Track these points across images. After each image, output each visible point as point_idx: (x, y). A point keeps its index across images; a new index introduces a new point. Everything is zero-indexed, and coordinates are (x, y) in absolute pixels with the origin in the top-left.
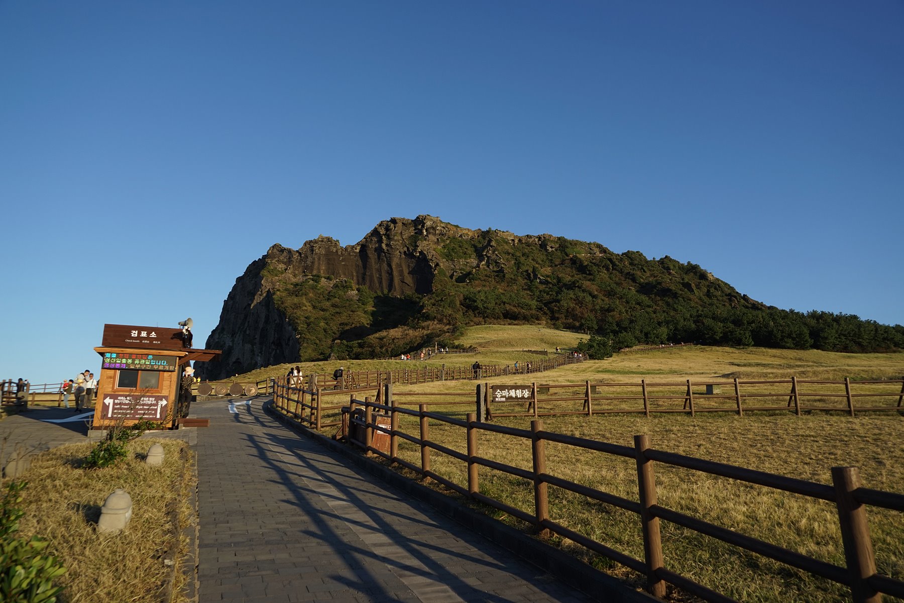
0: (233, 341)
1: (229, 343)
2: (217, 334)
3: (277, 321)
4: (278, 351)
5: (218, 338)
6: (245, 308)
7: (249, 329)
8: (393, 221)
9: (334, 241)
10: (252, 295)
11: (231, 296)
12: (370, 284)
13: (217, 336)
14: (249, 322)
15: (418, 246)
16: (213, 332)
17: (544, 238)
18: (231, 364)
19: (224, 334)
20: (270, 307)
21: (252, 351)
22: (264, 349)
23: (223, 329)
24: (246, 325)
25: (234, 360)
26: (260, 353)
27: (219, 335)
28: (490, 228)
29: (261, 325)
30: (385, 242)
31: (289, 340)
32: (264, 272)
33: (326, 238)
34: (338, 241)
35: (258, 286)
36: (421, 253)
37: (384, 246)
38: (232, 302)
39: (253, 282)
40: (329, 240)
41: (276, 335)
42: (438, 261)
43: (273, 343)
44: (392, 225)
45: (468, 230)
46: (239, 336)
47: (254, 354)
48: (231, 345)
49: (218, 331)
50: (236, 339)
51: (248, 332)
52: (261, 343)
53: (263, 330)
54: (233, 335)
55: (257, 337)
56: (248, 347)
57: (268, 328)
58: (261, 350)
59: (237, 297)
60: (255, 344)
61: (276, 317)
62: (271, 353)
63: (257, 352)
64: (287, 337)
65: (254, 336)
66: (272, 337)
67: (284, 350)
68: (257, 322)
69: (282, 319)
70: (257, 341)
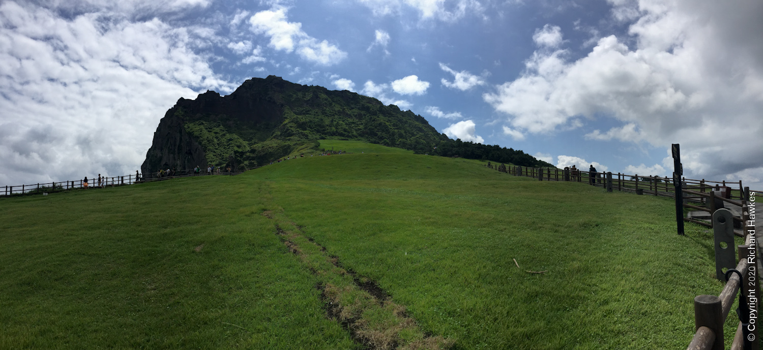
0: (162, 154)
1: (159, 155)
2: (152, 150)
3: (188, 140)
8: (254, 80)
9: (217, 93)
13: (152, 152)
16: (150, 149)
17: (345, 92)
18: (162, 166)
19: (156, 151)
21: (174, 158)
23: (155, 147)
24: (169, 143)
25: (164, 163)
29: (178, 143)
31: (197, 150)
33: (213, 91)
34: (219, 93)
35: (173, 122)
41: (188, 148)
42: (282, 103)
43: (186, 153)
45: (299, 84)
46: (166, 150)
47: (175, 160)
48: (161, 155)
50: (164, 152)
51: (170, 148)
52: (178, 154)
53: (179, 146)
54: (162, 149)
55: (176, 150)
56: (171, 156)
57: (182, 144)
58: (179, 156)
59: (162, 130)
60: (175, 154)
61: (187, 138)
62: (185, 158)
63: (176, 158)
64: (195, 149)
65: (174, 150)
66: (185, 149)
67: (193, 156)
68: (175, 142)
69: (191, 139)
70: (176, 152)
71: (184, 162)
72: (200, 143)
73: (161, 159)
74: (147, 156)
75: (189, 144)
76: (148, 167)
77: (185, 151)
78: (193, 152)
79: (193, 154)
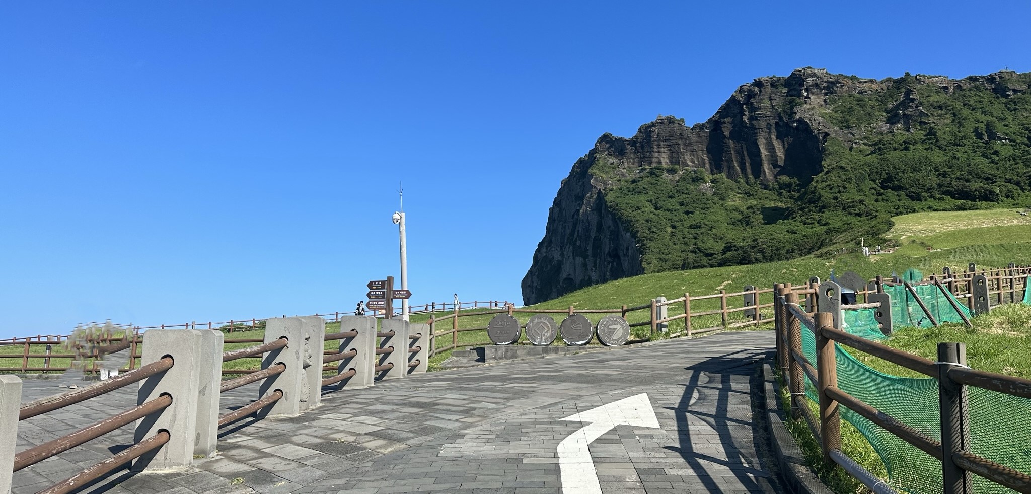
0: (562, 255)
1: (557, 257)
2: (545, 248)
3: (612, 228)
4: (615, 264)
5: (546, 252)
6: (573, 215)
7: (579, 240)
8: (758, 83)
9: (678, 121)
10: (580, 198)
11: (557, 202)
12: (729, 172)
13: (544, 250)
14: (578, 231)
15: (796, 113)
16: (540, 245)
17: (1001, 78)
18: (561, 281)
19: (552, 247)
20: (603, 211)
21: (585, 264)
22: (598, 262)
23: (550, 242)
24: (576, 234)
25: (565, 275)
26: (594, 267)
27: (547, 249)
28: (907, 74)
29: (593, 234)
30: (747, 113)
31: (627, 249)
32: (592, 170)
33: (667, 119)
34: (682, 120)
35: (586, 187)
36: (801, 121)
37: (745, 118)
38: (558, 209)
39: (581, 183)
40: (671, 121)
41: (611, 244)
42: (826, 130)
43: (609, 254)
44: (756, 89)
45: (872, 81)
46: (569, 248)
47: (587, 269)
48: (560, 258)
49: (546, 245)
50: (565, 253)
51: (578, 243)
52: (595, 255)
53: (595, 239)
54: (562, 248)
55: (590, 248)
56: (579, 260)
57: (602, 236)
58: (595, 262)
59: (564, 203)
60: (588, 256)
61: (610, 222)
62: (607, 267)
63: (590, 265)
64: (625, 246)
65: (586, 247)
66: (607, 247)
67: (622, 262)
68: (588, 230)
69: (618, 224)
70: (590, 253)
72: (634, 235)
73: (559, 268)
74: (536, 259)
75: (615, 236)
76: (535, 284)
77: (607, 250)
78: (621, 253)
79: (622, 258)
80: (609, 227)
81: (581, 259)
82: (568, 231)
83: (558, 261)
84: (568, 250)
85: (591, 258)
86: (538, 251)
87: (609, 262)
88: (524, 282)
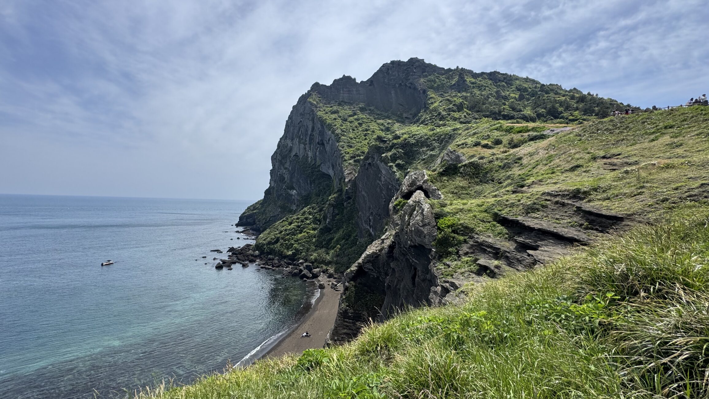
0: (293, 144)
1: (290, 144)
4: (321, 148)
7: (302, 135)
9: (353, 78)
11: (290, 117)
13: (283, 141)
14: (302, 131)
15: (410, 80)
16: (281, 139)
17: (495, 74)
18: (292, 156)
19: (287, 140)
20: (315, 121)
21: (305, 148)
23: (286, 137)
29: (309, 133)
31: (329, 140)
32: (309, 100)
33: (348, 76)
35: (306, 109)
36: (412, 83)
39: (303, 106)
41: (320, 138)
42: (425, 88)
43: (318, 143)
44: (392, 66)
45: (442, 68)
47: (306, 151)
49: (284, 138)
50: (294, 142)
51: (301, 137)
52: (310, 144)
53: (310, 135)
54: (292, 140)
55: (308, 139)
56: (302, 146)
57: (314, 133)
58: (311, 147)
59: (294, 117)
60: (306, 144)
61: (319, 126)
62: (317, 149)
63: (307, 148)
64: (328, 138)
65: (306, 139)
66: (317, 139)
67: (326, 147)
68: (307, 131)
69: (323, 127)
70: (308, 142)
71: (316, 154)
72: (333, 132)
73: (291, 150)
74: (279, 146)
75: (322, 133)
76: (278, 158)
77: (317, 141)
78: (325, 143)
79: (326, 145)
80: (319, 128)
81: (303, 145)
82: (296, 131)
83: (291, 146)
84: (296, 141)
85: (308, 145)
86: (280, 142)
87: (318, 147)
88: (272, 157)
